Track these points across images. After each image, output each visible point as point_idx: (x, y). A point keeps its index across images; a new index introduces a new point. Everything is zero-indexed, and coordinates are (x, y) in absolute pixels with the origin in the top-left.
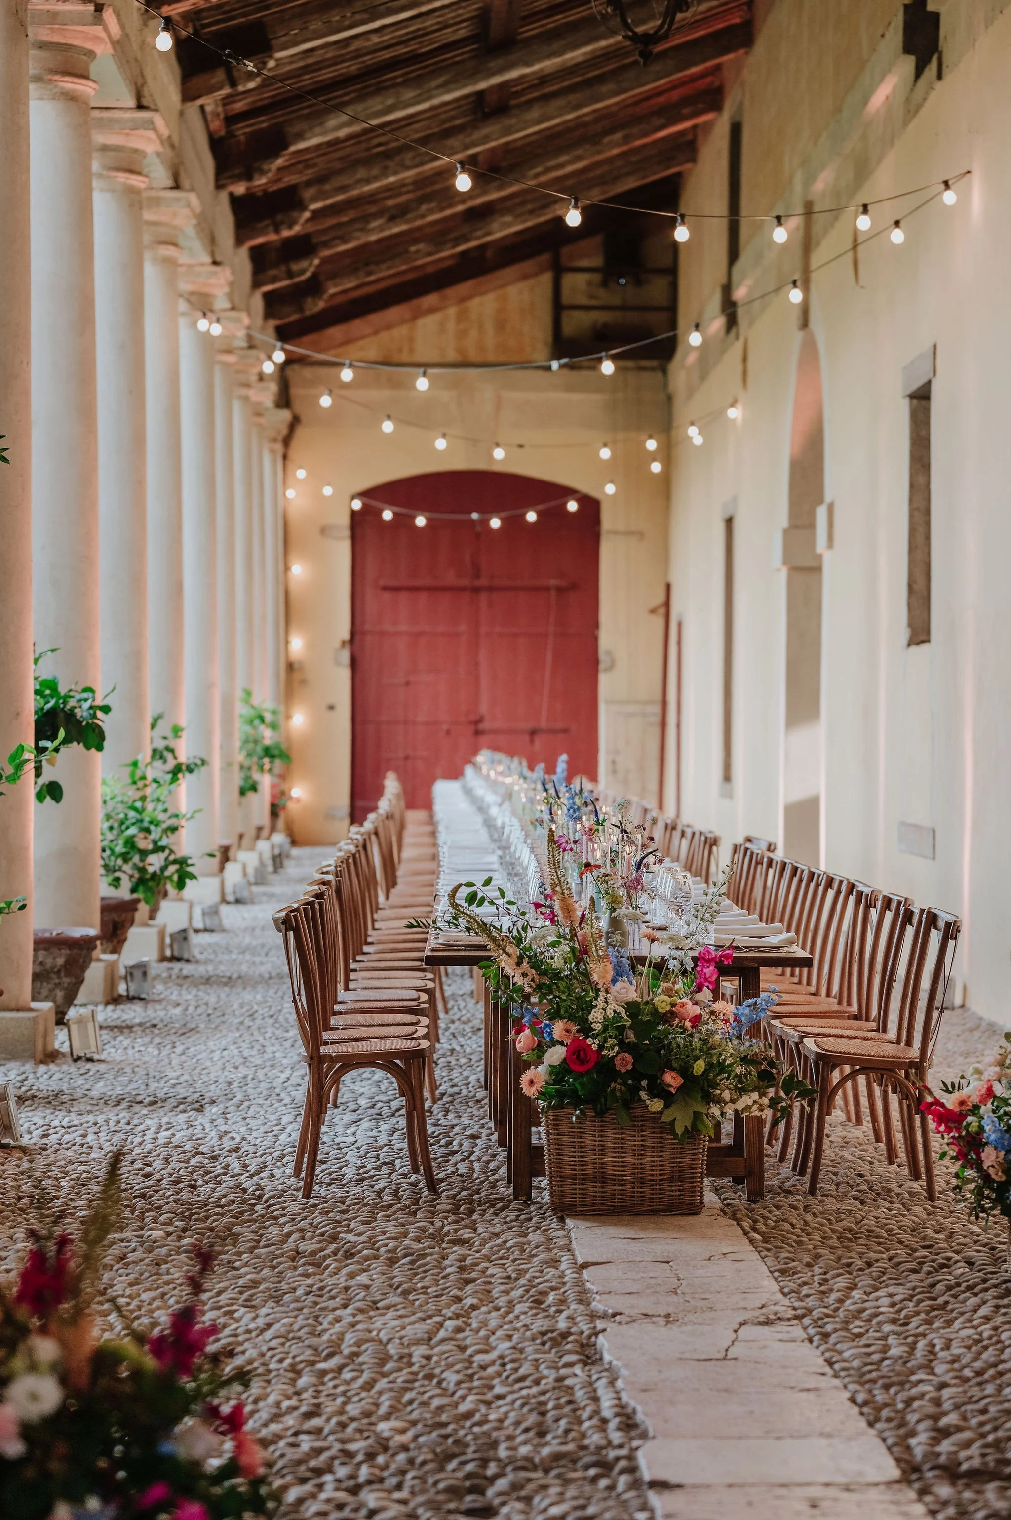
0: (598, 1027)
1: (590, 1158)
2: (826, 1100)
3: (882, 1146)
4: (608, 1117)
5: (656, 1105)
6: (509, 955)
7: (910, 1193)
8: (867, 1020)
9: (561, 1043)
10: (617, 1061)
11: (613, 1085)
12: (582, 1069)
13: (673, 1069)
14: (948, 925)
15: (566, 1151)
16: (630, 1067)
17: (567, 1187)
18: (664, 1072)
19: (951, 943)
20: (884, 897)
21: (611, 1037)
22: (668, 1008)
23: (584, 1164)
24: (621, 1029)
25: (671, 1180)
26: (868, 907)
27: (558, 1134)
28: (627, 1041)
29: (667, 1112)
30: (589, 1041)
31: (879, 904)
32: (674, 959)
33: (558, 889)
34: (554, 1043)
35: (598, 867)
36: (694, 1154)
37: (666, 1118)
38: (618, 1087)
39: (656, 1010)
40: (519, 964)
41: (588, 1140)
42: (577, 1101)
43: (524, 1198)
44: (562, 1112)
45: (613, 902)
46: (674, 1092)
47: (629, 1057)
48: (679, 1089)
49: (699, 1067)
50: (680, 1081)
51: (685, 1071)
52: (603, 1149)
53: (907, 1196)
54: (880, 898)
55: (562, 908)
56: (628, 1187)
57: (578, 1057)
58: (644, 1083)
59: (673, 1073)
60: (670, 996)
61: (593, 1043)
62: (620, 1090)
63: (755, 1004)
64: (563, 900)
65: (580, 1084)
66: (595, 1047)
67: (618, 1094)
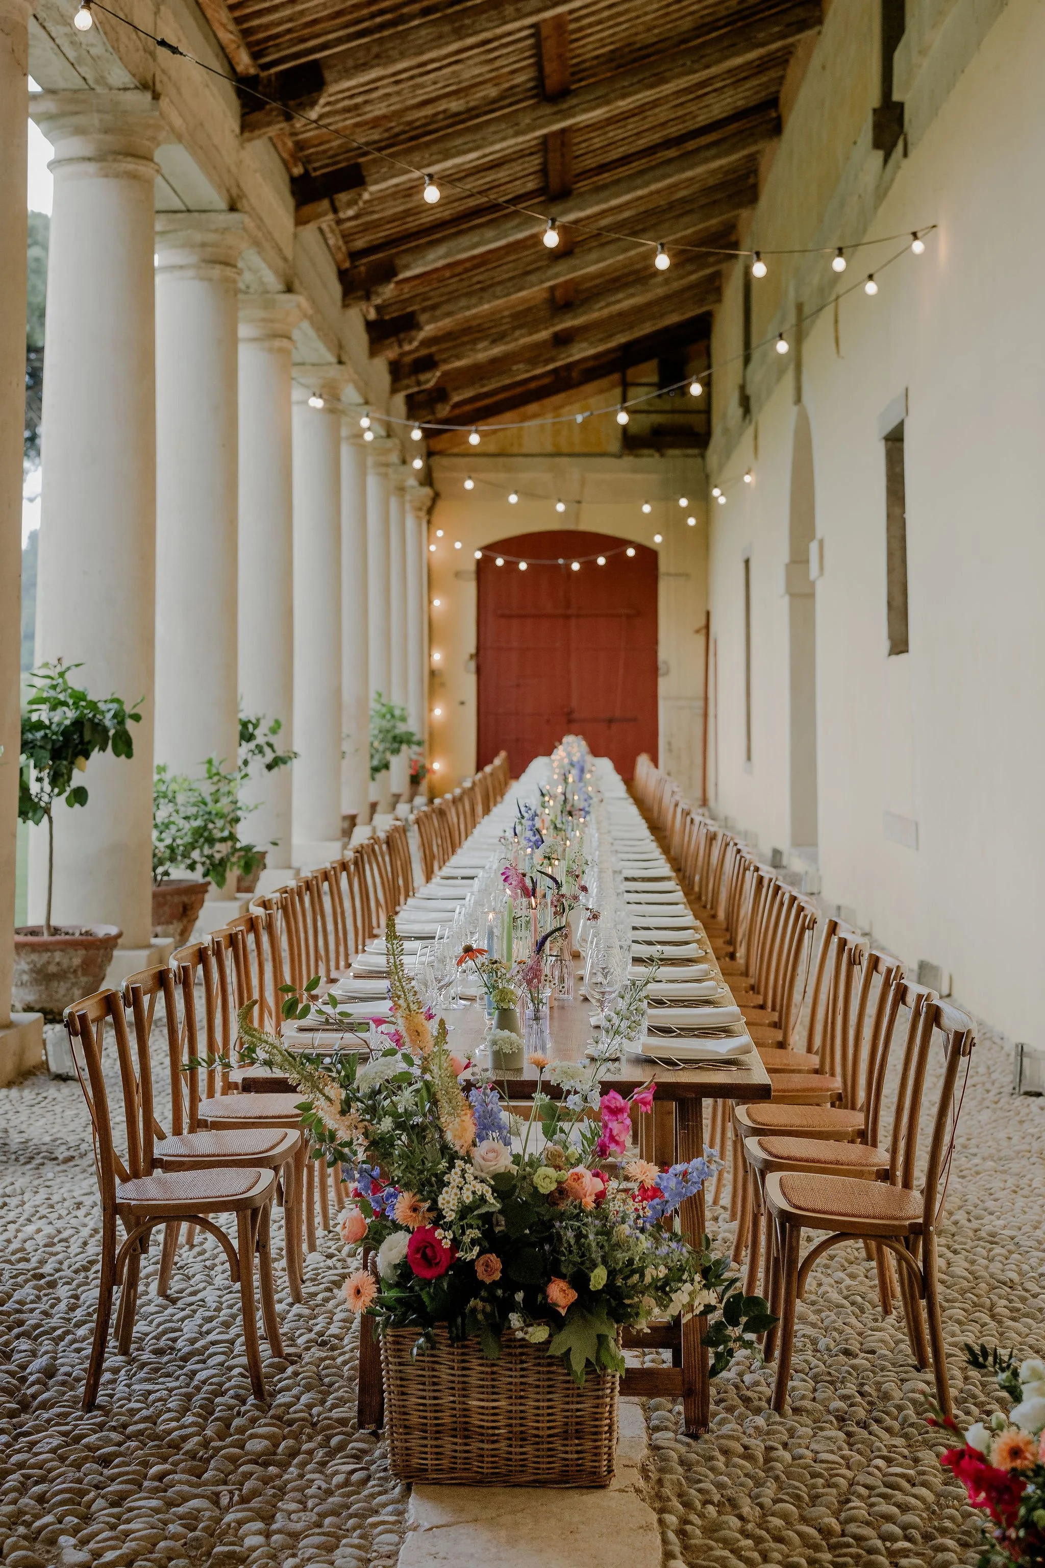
0: (450, 1216)
1: (446, 1399)
2: (795, 1275)
3: (874, 1264)
4: (472, 1341)
5: (539, 1334)
6: (328, 1099)
7: (914, 1402)
8: (853, 1108)
9: (407, 1230)
10: (479, 1268)
11: (472, 1302)
12: (427, 1273)
13: (562, 1277)
14: (959, 1036)
15: (413, 1388)
16: (497, 1276)
17: (413, 1444)
18: (549, 1281)
19: (963, 1061)
20: (871, 955)
21: (471, 1227)
22: (553, 1187)
23: (438, 1408)
24: (487, 1218)
25: (565, 1435)
26: (852, 963)
27: (400, 1364)
28: (497, 1229)
29: (557, 1339)
30: (439, 1233)
31: (865, 963)
32: (576, 1092)
33: (401, 1002)
34: (396, 1227)
35: (481, 951)
36: (598, 1397)
37: (556, 1350)
38: (480, 1304)
39: (536, 1188)
40: (343, 1113)
41: (444, 1373)
42: (426, 1320)
43: (373, 1427)
44: (402, 1332)
45: (502, 1000)
46: (563, 1312)
47: (494, 1260)
48: (571, 1308)
49: (598, 1278)
50: (573, 1295)
51: (579, 1281)
52: (465, 1386)
53: (910, 1412)
54: (866, 956)
55: (408, 1029)
56: (503, 1445)
57: (424, 1256)
58: (519, 1296)
59: (563, 1285)
60: (558, 1168)
61: (444, 1238)
62: (483, 1311)
63: (685, 1173)
64: (408, 1018)
65: (428, 1293)
66: (446, 1244)
67: (480, 1317)
